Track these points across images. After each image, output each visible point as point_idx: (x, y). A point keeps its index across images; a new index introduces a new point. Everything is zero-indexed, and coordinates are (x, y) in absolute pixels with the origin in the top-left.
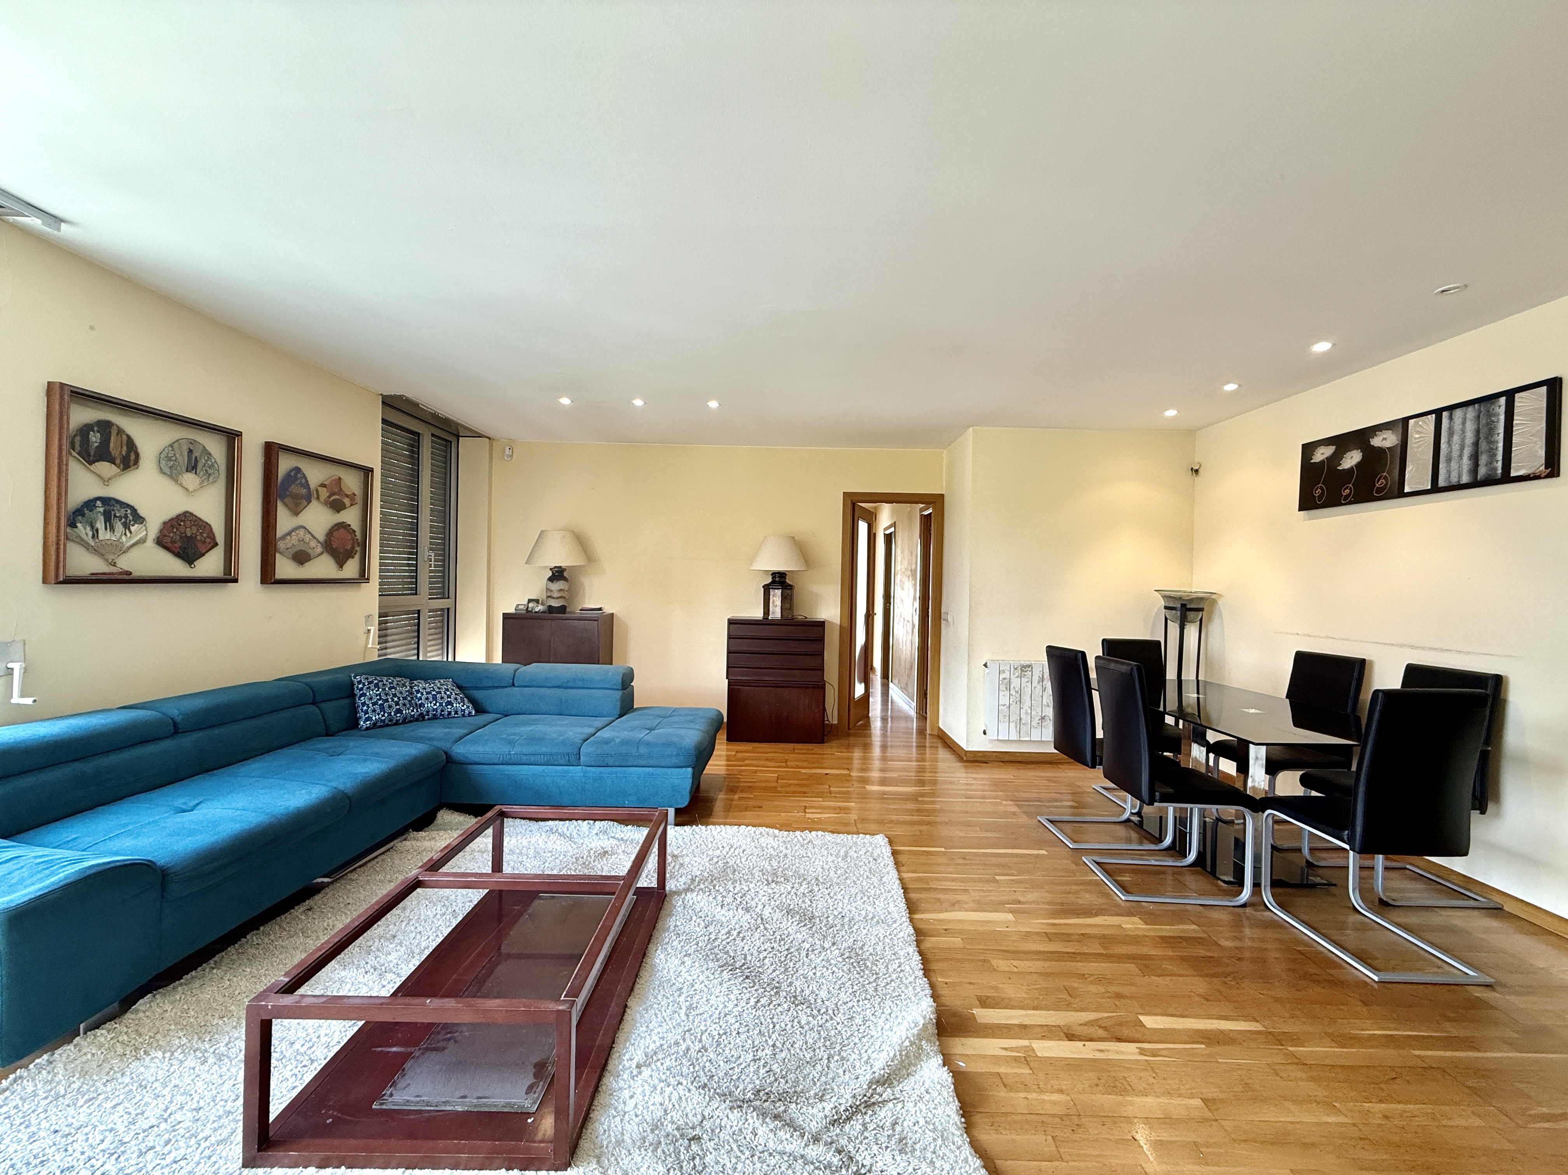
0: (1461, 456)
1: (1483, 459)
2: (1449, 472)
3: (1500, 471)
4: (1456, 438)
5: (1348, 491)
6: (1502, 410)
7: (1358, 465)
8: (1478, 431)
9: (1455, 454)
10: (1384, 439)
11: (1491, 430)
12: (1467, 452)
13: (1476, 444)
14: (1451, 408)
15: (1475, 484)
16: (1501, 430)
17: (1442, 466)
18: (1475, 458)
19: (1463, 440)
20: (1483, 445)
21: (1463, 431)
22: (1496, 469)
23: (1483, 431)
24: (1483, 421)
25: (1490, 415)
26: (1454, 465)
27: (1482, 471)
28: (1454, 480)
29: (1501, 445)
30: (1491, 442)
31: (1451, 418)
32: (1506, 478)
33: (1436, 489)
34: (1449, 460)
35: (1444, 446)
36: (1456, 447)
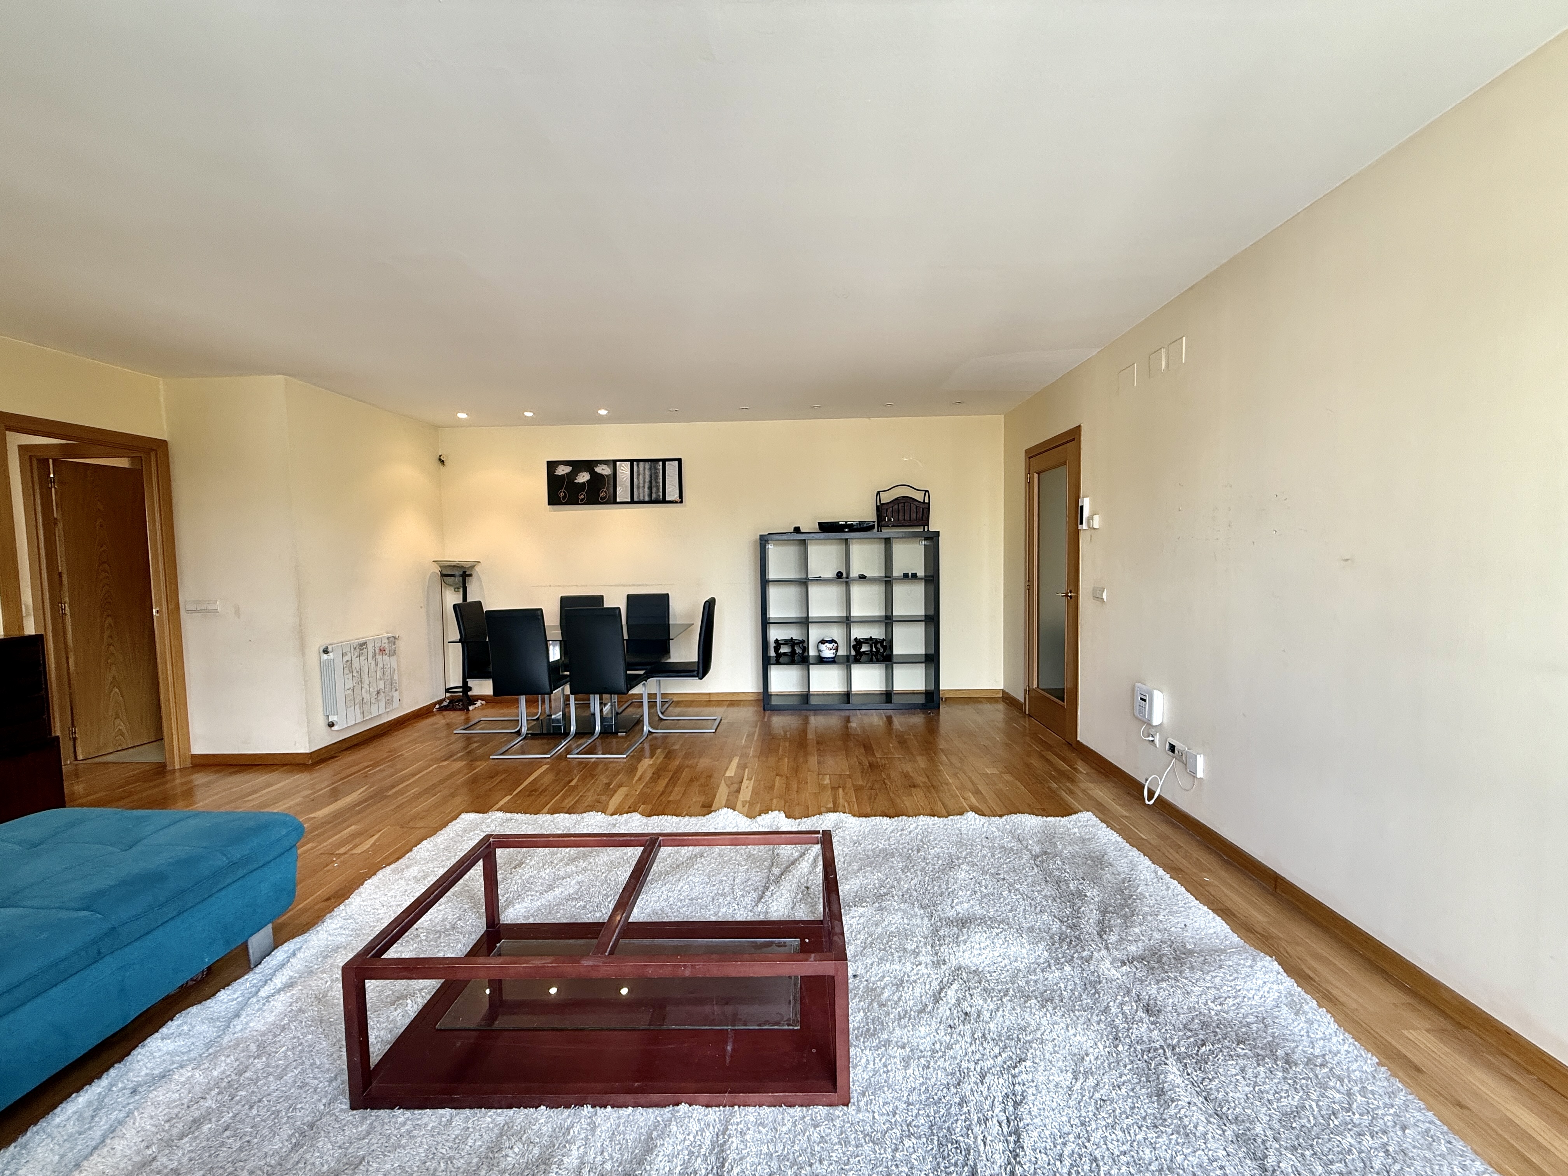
0: (644, 487)
1: (654, 490)
2: (639, 494)
3: (661, 497)
4: (641, 477)
5: (582, 496)
6: (661, 468)
7: (588, 481)
8: (651, 476)
9: (641, 485)
10: (603, 469)
11: (657, 477)
12: (647, 485)
13: (650, 482)
14: (638, 461)
15: (651, 502)
16: (661, 477)
17: (635, 490)
18: (650, 488)
19: (644, 479)
20: (654, 484)
21: (644, 474)
22: (659, 496)
23: (653, 476)
24: (653, 471)
25: (656, 469)
26: (641, 490)
27: (654, 496)
28: (642, 498)
29: (661, 484)
30: (657, 482)
31: (638, 465)
32: (664, 501)
33: (632, 502)
34: (638, 488)
35: (635, 480)
36: (641, 482)
